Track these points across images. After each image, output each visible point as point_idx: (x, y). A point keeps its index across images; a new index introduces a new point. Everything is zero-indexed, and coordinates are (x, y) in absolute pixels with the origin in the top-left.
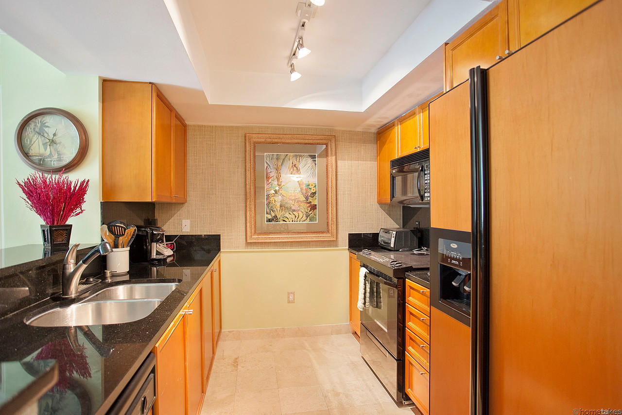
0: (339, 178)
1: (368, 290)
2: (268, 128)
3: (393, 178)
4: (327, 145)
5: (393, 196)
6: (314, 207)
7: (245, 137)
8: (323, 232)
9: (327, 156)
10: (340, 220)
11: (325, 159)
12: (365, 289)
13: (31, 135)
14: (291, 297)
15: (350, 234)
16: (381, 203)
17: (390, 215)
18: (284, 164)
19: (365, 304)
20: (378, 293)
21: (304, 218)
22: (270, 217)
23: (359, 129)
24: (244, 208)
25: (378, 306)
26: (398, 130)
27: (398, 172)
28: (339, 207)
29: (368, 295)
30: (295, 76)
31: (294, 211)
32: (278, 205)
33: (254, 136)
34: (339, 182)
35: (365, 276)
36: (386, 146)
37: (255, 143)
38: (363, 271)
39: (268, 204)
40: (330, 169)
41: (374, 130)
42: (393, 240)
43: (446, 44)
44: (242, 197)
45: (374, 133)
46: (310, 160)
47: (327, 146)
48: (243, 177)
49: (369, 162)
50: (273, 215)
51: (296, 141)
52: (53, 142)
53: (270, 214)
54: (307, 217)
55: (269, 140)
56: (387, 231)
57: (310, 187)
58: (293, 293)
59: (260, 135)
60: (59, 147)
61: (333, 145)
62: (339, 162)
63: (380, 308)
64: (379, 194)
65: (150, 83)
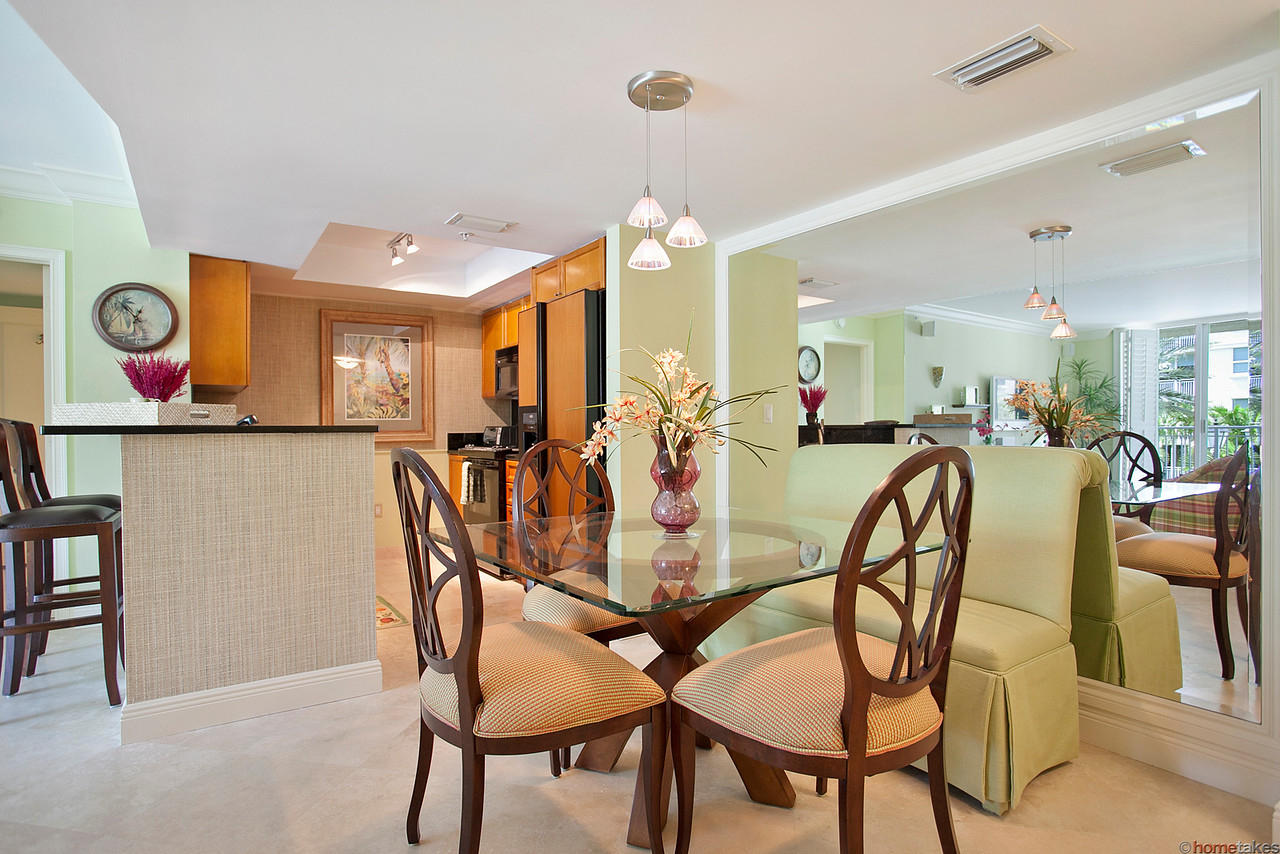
0: (437, 367)
1: (472, 483)
2: (348, 303)
3: (498, 370)
4: (422, 327)
5: (498, 388)
6: (406, 401)
7: (320, 312)
8: (418, 432)
9: (423, 341)
10: (437, 417)
11: (420, 345)
12: (469, 482)
13: (111, 311)
14: (378, 511)
15: (449, 434)
16: (486, 398)
17: (497, 413)
18: (370, 348)
19: (468, 497)
20: (482, 486)
21: (395, 414)
22: (351, 412)
23: (461, 311)
24: (317, 401)
25: (482, 500)
26: (504, 317)
27: (508, 362)
28: (436, 402)
29: (471, 488)
30: (397, 261)
31: (382, 405)
32: (362, 398)
33: (332, 312)
34: (436, 372)
35: (469, 469)
36: (492, 333)
37: (332, 321)
38: (466, 465)
39: (349, 397)
40: (426, 357)
41: (478, 312)
42: (499, 436)
43: (533, 268)
44: (316, 388)
45: (479, 316)
46: (401, 345)
47: (422, 329)
48: (317, 362)
49: (473, 350)
50: (356, 409)
51: (385, 321)
52: (137, 320)
53: (352, 408)
54: (398, 413)
55: (350, 319)
56: (493, 429)
57: (402, 377)
58: (381, 505)
59: (339, 313)
60: (145, 326)
61: (430, 327)
62: (437, 348)
63: (484, 502)
64: (484, 388)
65: (244, 262)
